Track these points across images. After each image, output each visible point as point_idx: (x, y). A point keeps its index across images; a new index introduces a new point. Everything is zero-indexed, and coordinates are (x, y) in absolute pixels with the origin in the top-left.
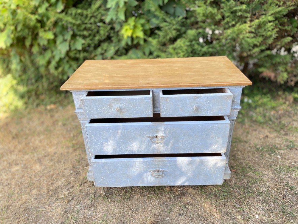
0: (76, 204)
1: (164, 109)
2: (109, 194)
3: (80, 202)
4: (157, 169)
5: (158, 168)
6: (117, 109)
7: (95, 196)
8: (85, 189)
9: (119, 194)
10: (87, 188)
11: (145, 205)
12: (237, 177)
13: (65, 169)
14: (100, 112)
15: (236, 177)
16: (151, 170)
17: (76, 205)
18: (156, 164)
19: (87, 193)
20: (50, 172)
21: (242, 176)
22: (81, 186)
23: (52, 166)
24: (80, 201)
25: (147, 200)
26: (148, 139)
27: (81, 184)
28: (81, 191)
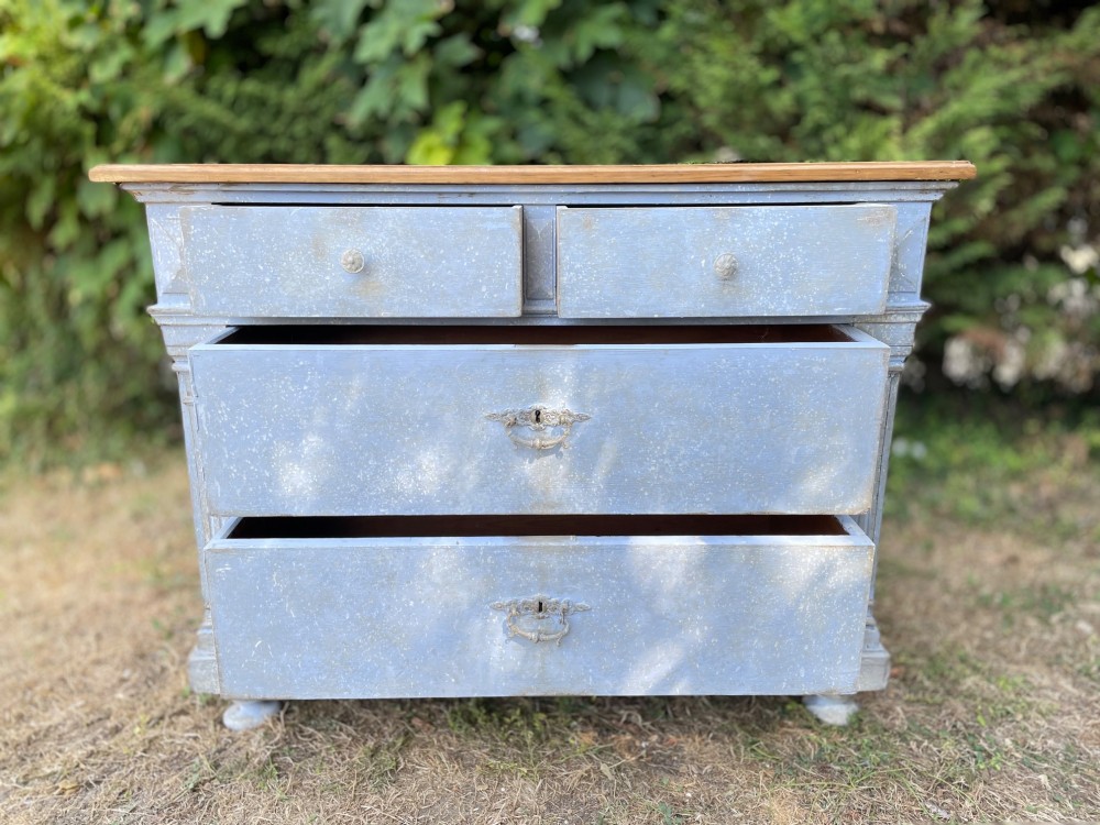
0: (113, 797)
1: (578, 272)
2: (289, 759)
3: (139, 789)
4: (537, 596)
5: (541, 589)
6: (350, 259)
7: (216, 766)
8: (171, 737)
9: (343, 759)
10: (186, 735)
11: (470, 805)
12: (912, 697)
13: (98, 662)
14: (268, 280)
15: (907, 696)
16: (508, 600)
17: (116, 804)
18: (532, 564)
19: (180, 752)
20: (25, 672)
21: (935, 691)
22: (158, 723)
23: (40, 647)
24: (135, 787)
25: (480, 784)
26: (497, 430)
27: (162, 718)
28: (151, 745)
